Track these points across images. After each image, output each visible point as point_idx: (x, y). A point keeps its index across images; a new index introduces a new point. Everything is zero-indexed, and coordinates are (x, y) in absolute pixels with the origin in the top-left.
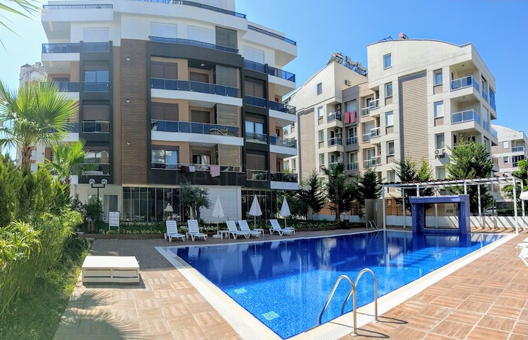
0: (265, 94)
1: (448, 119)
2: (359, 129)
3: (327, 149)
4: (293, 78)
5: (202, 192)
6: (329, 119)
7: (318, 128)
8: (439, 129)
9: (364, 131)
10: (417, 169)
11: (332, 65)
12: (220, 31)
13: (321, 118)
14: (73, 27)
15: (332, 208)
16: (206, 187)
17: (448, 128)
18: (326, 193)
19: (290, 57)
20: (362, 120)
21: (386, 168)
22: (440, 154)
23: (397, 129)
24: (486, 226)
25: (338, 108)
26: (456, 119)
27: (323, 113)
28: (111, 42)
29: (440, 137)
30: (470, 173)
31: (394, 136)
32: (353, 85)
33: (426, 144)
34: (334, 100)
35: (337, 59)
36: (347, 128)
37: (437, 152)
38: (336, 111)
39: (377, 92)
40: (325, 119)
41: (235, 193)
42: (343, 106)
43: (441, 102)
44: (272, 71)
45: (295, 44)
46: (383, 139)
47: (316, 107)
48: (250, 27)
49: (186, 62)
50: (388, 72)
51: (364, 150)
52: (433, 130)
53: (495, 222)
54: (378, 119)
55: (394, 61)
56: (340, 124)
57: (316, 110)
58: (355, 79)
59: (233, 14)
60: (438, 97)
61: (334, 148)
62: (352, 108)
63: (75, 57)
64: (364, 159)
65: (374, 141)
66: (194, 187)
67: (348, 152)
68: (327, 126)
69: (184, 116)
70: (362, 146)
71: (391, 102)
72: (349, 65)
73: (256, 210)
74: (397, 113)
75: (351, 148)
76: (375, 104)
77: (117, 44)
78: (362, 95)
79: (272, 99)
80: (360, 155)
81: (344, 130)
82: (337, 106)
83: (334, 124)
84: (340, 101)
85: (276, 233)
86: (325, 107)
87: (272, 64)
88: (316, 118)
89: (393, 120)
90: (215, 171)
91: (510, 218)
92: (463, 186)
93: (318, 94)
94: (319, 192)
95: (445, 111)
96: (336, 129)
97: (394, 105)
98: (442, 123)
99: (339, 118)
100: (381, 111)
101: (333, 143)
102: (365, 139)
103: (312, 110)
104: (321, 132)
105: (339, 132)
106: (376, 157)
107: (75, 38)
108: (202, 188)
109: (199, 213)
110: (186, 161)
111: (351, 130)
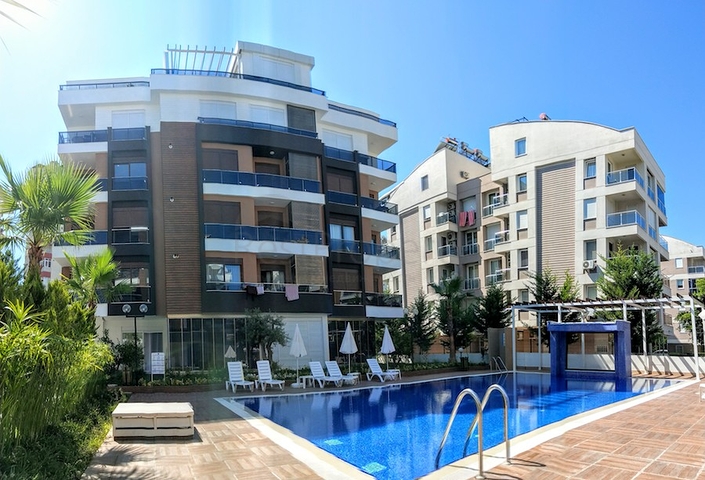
0: (356, 188)
1: (601, 221)
2: (480, 234)
3: (436, 261)
4: (393, 168)
5: (275, 322)
6: (439, 221)
7: (423, 234)
8: (590, 235)
9: (486, 237)
10: (559, 285)
11: (443, 153)
12: (292, 110)
13: (428, 220)
14: (98, 111)
15: (446, 344)
16: (279, 315)
17: (602, 233)
18: (438, 322)
19: (389, 142)
20: (485, 221)
21: (516, 284)
22: (591, 267)
23: (532, 232)
24: (654, 370)
25: (451, 207)
26: (613, 222)
27: (431, 213)
28: (148, 128)
29: (590, 245)
30: (632, 293)
31: (529, 243)
32: (471, 177)
33: (572, 254)
34: (445, 196)
35: (449, 145)
36: (464, 232)
37: (586, 265)
38: (449, 210)
39: (506, 187)
40: (433, 221)
41: (319, 323)
42: (458, 204)
43: (593, 200)
44: (365, 160)
45: (395, 125)
46: (513, 246)
47: (421, 206)
48: (332, 107)
49: (249, 150)
50: (521, 160)
51: (486, 261)
52: (581, 236)
53: (666, 364)
54: (507, 220)
55: (529, 147)
56: (454, 228)
57: (421, 211)
58: (474, 170)
59: (309, 90)
60: (589, 193)
61: (447, 260)
62: (470, 207)
63: (102, 147)
64: (486, 273)
65: (499, 249)
66: (263, 316)
67: (465, 265)
68: (435, 230)
69: (249, 219)
70: (484, 256)
71: (525, 199)
72: (465, 152)
73: (349, 346)
74: (532, 213)
75: (469, 259)
76: (502, 200)
77: (156, 128)
78: (484, 189)
79: (364, 194)
80: (481, 268)
81: (459, 236)
82: (448, 204)
83: (446, 227)
84: (454, 198)
85: (376, 378)
86: (433, 206)
87: (364, 150)
88: (421, 220)
89: (529, 221)
90: (292, 293)
91: (687, 359)
92: (622, 311)
93: (423, 190)
94: (427, 321)
95: (599, 210)
96: (449, 234)
97: (529, 202)
98: (594, 227)
99: (453, 219)
100: (511, 209)
101: (443, 253)
102: (488, 247)
103: (415, 211)
104: (429, 239)
105: (453, 239)
106: (504, 270)
107: (101, 125)
108: (275, 316)
109: (270, 353)
110: (253, 279)
111: (469, 235)
